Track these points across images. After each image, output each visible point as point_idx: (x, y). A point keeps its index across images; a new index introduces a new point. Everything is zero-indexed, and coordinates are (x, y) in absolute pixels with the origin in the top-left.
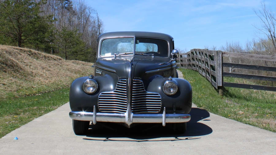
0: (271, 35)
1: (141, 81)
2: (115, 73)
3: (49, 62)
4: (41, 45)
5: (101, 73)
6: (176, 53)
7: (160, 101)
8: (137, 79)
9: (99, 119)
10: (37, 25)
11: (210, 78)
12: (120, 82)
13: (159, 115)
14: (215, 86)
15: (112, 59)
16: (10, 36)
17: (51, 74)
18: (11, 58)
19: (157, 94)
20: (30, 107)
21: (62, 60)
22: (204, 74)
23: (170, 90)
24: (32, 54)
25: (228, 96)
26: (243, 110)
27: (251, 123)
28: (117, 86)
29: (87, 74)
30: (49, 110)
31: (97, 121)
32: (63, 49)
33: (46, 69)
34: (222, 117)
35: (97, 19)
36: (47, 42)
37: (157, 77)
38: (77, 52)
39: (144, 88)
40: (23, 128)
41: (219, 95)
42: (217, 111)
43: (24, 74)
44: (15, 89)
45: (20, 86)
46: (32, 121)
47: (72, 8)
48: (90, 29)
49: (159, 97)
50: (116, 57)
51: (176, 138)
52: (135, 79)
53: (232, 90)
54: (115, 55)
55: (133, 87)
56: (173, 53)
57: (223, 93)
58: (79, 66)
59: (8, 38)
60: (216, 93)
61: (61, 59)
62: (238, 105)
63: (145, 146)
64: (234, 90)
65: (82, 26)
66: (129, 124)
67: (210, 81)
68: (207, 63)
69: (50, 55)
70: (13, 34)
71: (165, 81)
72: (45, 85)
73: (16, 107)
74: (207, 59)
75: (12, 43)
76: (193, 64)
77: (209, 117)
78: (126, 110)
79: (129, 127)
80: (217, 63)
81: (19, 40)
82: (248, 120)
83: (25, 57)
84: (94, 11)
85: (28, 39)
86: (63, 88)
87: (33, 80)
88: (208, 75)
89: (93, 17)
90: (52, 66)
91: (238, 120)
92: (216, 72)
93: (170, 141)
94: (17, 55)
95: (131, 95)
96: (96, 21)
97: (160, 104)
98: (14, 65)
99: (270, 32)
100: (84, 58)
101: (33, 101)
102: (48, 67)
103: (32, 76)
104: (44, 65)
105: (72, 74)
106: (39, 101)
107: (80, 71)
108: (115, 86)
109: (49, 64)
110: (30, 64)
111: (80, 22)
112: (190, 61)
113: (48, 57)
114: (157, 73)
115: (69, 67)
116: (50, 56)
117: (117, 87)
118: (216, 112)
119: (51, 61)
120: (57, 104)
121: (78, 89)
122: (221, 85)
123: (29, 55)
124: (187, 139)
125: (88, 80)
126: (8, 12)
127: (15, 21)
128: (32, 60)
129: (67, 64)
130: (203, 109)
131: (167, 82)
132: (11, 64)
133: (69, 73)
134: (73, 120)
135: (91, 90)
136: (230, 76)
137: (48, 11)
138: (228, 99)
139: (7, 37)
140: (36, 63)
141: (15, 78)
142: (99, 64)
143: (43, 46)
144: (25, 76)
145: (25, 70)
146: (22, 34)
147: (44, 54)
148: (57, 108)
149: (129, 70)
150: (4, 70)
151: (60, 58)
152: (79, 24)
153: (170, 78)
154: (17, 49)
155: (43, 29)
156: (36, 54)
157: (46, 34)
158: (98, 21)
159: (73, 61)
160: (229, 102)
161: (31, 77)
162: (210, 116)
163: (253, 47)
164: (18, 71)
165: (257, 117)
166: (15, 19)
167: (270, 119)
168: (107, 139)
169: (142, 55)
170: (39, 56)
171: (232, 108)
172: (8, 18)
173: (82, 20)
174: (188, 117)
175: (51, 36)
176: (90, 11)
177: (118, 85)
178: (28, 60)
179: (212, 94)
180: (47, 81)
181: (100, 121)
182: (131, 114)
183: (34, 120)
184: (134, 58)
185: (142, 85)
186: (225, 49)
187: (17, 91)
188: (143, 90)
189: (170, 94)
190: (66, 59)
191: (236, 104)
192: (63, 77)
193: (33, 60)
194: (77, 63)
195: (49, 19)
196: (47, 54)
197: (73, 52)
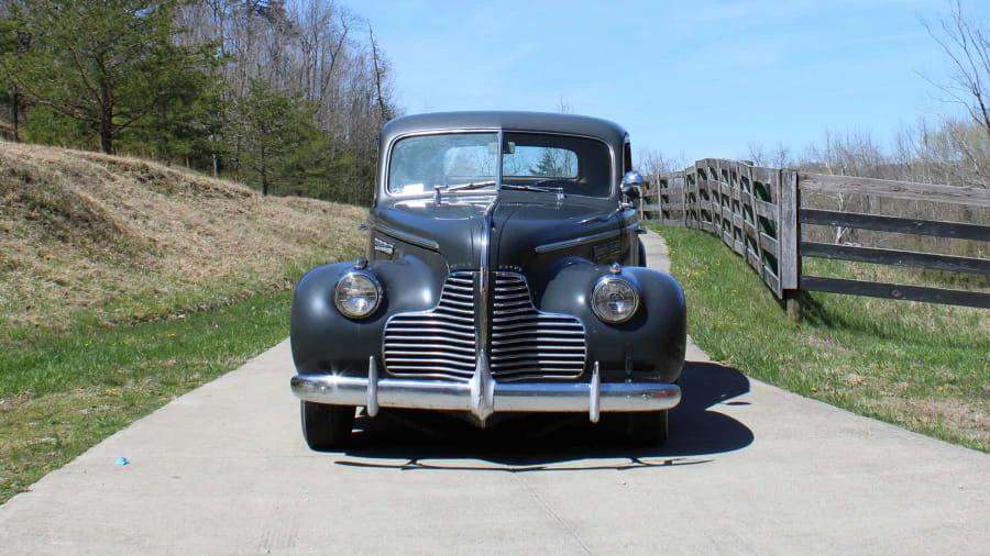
0: (982, 105)
1: (522, 278)
2: (435, 251)
3: (208, 206)
4: (177, 143)
5: (390, 251)
6: (635, 184)
7: (583, 340)
8: (508, 270)
9: (388, 400)
10: (165, 78)
11: (758, 259)
12: (454, 280)
13: (577, 386)
14: (773, 289)
15: (428, 205)
16: (72, 115)
17: (217, 246)
18: (83, 194)
19: (573, 321)
20: (155, 359)
21: (254, 197)
22: (739, 246)
23: (614, 307)
24: (151, 178)
25: (819, 321)
26: (862, 369)
27: (883, 413)
28: (443, 293)
29: (339, 247)
30: (219, 371)
31: (382, 404)
32: (254, 157)
33: (200, 228)
34: (789, 395)
35: (370, 49)
36: (199, 133)
37: (575, 263)
38: (302, 169)
39: (530, 301)
40: (139, 427)
41: (789, 320)
42: (775, 373)
43: (126, 246)
44: (99, 297)
45: (114, 288)
46: (167, 405)
47: (284, 11)
48: (345, 85)
49: (580, 329)
50: (439, 196)
51: (635, 460)
52: (502, 270)
53: (832, 302)
54: (438, 190)
55: (496, 297)
56: (625, 185)
57: (800, 312)
58: (310, 218)
59: (65, 120)
60: (778, 313)
61: (249, 195)
62: (849, 353)
63: (533, 486)
64: (842, 300)
65: (319, 74)
66: (483, 414)
67: (759, 271)
68: (748, 208)
69: (212, 180)
70: (84, 108)
71: (600, 275)
72: (200, 284)
73: (107, 358)
74: (749, 197)
75: (82, 138)
76: (704, 211)
77: (745, 395)
78: (473, 369)
79: (483, 425)
80: (781, 211)
81: (104, 128)
82: (874, 402)
83: (128, 189)
84: (361, 20)
85: (133, 124)
86: (259, 294)
87: (157, 268)
88: (751, 251)
89: (357, 42)
90: (219, 220)
91: (839, 405)
92: (778, 242)
93: (615, 470)
94: (101, 182)
95: (490, 324)
96: (368, 57)
97: (582, 352)
98: (94, 218)
99: (978, 95)
100: (326, 187)
101: (162, 339)
102: (205, 221)
103: (154, 254)
104: (193, 215)
105: (290, 246)
106: (182, 341)
107: (315, 235)
108: (436, 294)
109: (209, 212)
110: (144, 213)
111: (312, 62)
112: (695, 201)
113: (206, 188)
114: (574, 250)
115: (278, 222)
116: (213, 184)
117: (444, 297)
118: (772, 377)
119: (217, 200)
120: (243, 350)
121: (318, 305)
122: (794, 286)
123: (141, 179)
124: (668, 463)
125: (351, 275)
126: (65, 32)
127: (89, 64)
128: (151, 199)
129: (271, 209)
130: (728, 365)
131: (605, 280)
132: (82, 212)
133: (276, 242)
134: (302, 401)
135: (361, 306)
136: (824, 254)
137: (198, 25)
138: (816, 333)
139: (63, 116)
140: (163, 209)
141: (98, 259)
142: (385, 221)
143: (185, 147)
144: (131, 254)
145: (130, 234)
146: (115, 109)
147: (191, 176)
148: (244, 363)
149: (482, 242)
150: (61, 232)
151: (247, 189)
152: (308, 69)
153: (613, 269)
154: (98, 160)
155: (186, 90)
156: (162, 177)
157: (196, 106)
158: (376, 57)
159: (289, 198)
160: (820, 343)
161: (151, 258)
162: (751, 389)
163: (918, 146)
164: (105, 237)
165: (904, 395)
166: (91, 57)
167: (948, 400)
168: (414, 462)
169: (526, 190)
170: (175, 183)
171: (826, 362)
172: (64, 53)
173: (320, 54)
174: (671, 394)
175: (213, 113)
176: (348, 23)
177: (446, 289)
178: (140, 197)
179: (764, 316)
180: (204, 272)
181: (390, 405)
182: (488, 384)
183: (172, 403)
184: (498, 200)
185: (525, 291)
186: (820, 153)
187: (106, 304)
188: (529, 305)
189: (615, 319)
190: (265, 193)
191: (841, 349)
192: (258, 256)
193: (155, 198)
194: (305, 206)
195: (207, 57)
196: (201, 178)
197: (290, 168)
